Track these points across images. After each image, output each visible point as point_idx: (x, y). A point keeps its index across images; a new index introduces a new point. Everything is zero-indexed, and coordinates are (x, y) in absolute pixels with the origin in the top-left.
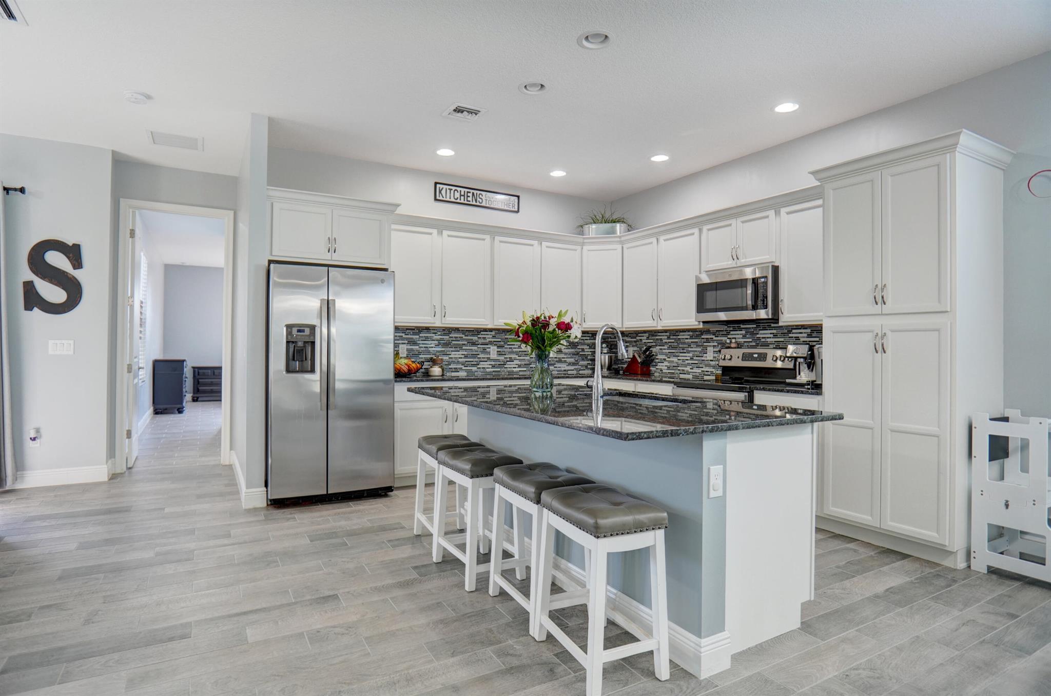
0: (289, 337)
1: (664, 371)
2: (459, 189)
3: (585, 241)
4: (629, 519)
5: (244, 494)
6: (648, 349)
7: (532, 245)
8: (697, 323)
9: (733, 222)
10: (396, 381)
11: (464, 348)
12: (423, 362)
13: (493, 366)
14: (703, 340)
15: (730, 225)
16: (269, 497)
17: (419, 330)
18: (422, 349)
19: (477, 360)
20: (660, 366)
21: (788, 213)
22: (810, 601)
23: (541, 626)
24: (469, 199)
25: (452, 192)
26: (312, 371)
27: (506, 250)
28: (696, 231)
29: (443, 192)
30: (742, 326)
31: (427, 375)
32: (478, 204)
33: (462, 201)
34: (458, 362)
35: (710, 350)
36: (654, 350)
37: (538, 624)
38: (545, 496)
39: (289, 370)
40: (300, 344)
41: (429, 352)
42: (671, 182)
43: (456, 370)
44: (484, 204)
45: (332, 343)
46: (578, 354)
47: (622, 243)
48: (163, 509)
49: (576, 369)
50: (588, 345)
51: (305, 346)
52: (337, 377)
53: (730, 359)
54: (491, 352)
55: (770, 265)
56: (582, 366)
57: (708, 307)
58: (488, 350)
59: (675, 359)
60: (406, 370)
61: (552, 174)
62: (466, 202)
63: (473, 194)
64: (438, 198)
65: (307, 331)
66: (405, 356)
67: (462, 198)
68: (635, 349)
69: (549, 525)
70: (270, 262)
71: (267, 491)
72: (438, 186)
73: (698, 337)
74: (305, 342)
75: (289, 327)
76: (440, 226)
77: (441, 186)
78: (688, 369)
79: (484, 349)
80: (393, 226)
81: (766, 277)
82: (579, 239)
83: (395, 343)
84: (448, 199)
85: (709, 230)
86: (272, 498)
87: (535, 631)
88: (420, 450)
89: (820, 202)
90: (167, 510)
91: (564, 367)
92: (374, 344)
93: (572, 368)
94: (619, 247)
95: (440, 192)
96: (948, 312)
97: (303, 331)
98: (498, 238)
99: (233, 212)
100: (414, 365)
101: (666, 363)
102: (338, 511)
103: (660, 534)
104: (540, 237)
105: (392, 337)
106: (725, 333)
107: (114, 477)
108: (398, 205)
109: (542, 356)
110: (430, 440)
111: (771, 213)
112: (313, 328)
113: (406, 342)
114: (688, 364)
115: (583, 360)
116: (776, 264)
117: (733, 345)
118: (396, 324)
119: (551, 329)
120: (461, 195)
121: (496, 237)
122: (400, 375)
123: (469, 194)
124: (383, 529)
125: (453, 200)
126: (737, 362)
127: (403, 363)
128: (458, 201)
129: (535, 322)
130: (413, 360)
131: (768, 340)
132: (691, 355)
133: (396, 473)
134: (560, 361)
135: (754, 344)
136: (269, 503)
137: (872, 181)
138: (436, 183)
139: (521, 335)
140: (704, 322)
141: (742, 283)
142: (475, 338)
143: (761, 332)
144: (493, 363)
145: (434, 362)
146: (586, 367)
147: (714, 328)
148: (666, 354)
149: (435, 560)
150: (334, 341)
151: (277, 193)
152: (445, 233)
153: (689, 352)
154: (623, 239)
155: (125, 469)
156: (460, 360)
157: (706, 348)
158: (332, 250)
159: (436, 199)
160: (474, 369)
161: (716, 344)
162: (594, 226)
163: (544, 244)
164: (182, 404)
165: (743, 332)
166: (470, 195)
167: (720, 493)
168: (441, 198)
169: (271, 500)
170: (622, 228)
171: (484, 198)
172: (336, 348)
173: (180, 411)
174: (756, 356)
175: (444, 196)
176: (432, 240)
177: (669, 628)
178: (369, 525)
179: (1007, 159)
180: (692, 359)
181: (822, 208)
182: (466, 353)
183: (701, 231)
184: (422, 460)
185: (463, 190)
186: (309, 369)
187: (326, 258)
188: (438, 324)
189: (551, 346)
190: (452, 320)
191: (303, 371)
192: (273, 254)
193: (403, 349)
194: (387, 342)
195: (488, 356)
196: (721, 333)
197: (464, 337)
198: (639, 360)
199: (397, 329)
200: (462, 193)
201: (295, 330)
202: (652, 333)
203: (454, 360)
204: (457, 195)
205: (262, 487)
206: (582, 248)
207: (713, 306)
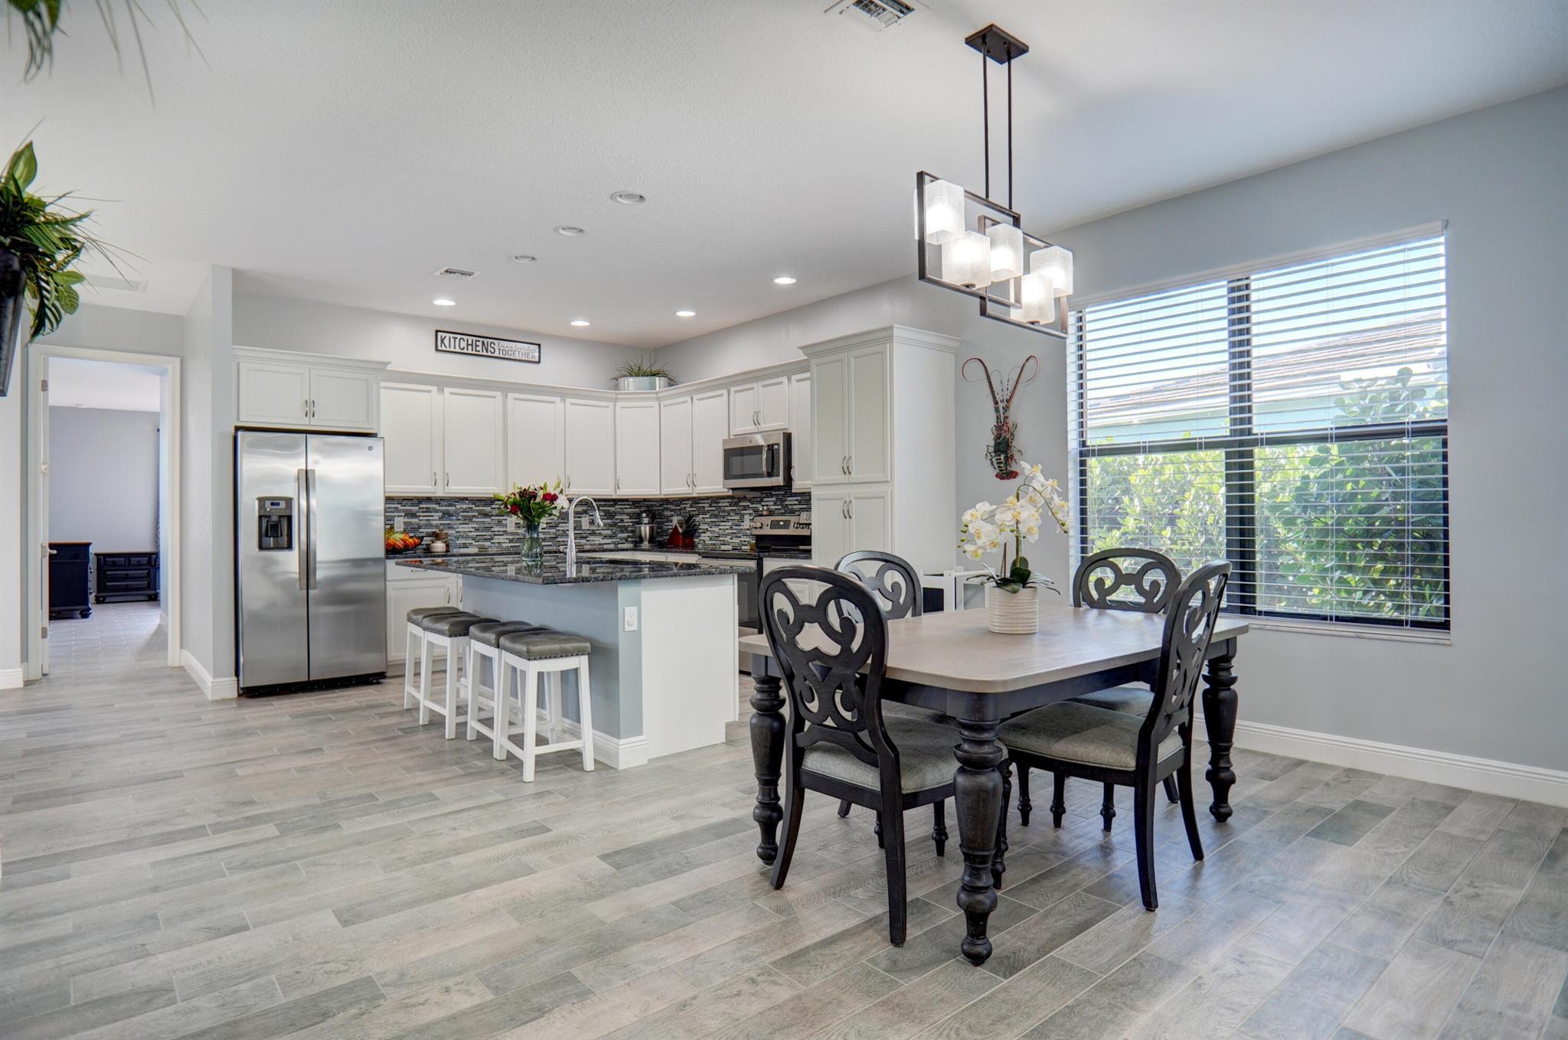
0: (262, 511)
1: (707, 542)
2: (465, 337)
3: (619, 397)
4: (556, 646)
5: (210, 684)
6: (691, 517)
7: (554, 402)
8: (726, 490)
9: (755, 385)
10: (387, 558)
11: (474, 520)
12: (423, 537)
13: (511, 541)
14: (740, 508)
15: (753, 388)
16: (241, 686)
17: (420, 500)
18: (423, 522)
19: (490, 533)
20: (704, 537)
21: (798, 381)
22: (735, 722)
23: (501, 746)
24: (478, 348)
25: (457, 341)
26: (290, 547)
27: (522, 409)
28: (725, 392)
29: (446, 341)
30: (773, 493)
31: (428, 551)
32: (489, 354)
33: (470, 351)
34: (467, 537)
35: (747, 518)
36: (697, 519)
37: (498, 746)
38: (502, 640)
39: (261, 547)
40: (274, 518)
41: (431, 526)
42: (695, 338)
43: (465, 546)
44: (496, 354)
45: (311, 516)
46: (615, 525)
47: (658, 399)
48: (113, 705)
49: (614, 543)
50: (628, 514)
51: (280, 521)
52: (318, 559)
53: (761, 528)
54: (508, 525)
55: (782, 432)
56: (621, 539)
57: (734, 473)
58: (504, 522)
59: (716, 529)
60: (402, 546)
61: (573, 324)
62: (474, 352)
63: (483, 342)
64: (440, 348)
65: (283, 505)
66: (402, 530)
67: (470, 347)
68: (680, 518)
69: (506, 664)
70: (237, 429)
71: (238, 681)
72: (439, 334)
73: (736, 504)
74: (280, 517)
75: (262, 500)
76: (441, 382)
77: (444, 335)
78: (728, 539)
79: (500, 521)
80: (383, 384)
81: (778, 444)
82: (612, 393)
83: (385, 516)
84: (452, 349)
85: (736, 392)
86: (246, 686)
87: (498, 754)
88: (409, 623)
89: (807, 375)
90: (116, 706)
91: (598, 540)
92: (361, 517)
93: (609, 541)
94: (656, 404)
95: (442, 341)
96: (888, 482)
97: (278, 504)
98: (511, 396)
99: (179, 359)
100: (411, 540)
101: (708, 534)
102: (322, 696)
103: (585, 659)
104: (562, 393)
105: (382, 508)
106: (759, 500)
107: (28, 683)
108: (390, 363)
109: (532, 527)
110: (417, 612)
111: (784, 379)
112: (289, 501)
113: (403, 514)
114: (728, 534)
115: (622, 532)
116: (789, 431)
117: (765, 513)
118: (387, 495)
119: (538, 500)
120: (468, 345)
121: (509, 394)
122: (392, 551)
123: (478, 343)
124: (372, 707)
125: (458, 350)
126: (767, 531)
127: (398, 538)
128: (465, 351)
129: (523, 493)
130: (412, 535)
131: (795, 507)
132: (730, 524)
133: (389, 659)
134: (593, 533)
135: (783, 511)
136: (241, 692)
137: (882, 352)
138: (437, 331)
139: (509, 506)
140: (732, 489)
141: (758, 449)
142: (488, 509)
143: (789, 499)
144: (511, 537)
145: (436, 536)
146: (626, 540)
147: (750, 495)
148: (708, 524)
149: (421, 723)
150: (315, 515)
151: (243, 351)
152: (447, 390)
153: (728, 521)
154: (660, 395)
155: (40, 676)
156: (469, 534)
157: (743, 516)
158: (310, 414)
159: (437, 350)
160: (487, 544)
161: (751, 512)
162: (631, 379)
163: (569, 400)
164: (87, 605)
165: (774, 499)
166: (480, 344)
167: (635, 628)
168: (443, 348)
169: (243, 689)
170: (662, 382)
171: (496, 347)
172: (319, 524)
173: (85, 614)
174: (782, 523)
175: (447, 346)
176: (431, 399)
177: (593, 734)
178: (357, 704)
179: (956, 344)
180: (731, 528)
181: (809, 381)
182: (477, 526)
183: (729, 391)
184: (411, 633)
185: (470, 338)
186: (286, 546)
187: (304, 424)
188: (440, 493)
189: (540, 516)
190: (457, 489)
191: (278, 548)
192: (241, 419)
193: (399, 523)
194: (376, 514)
195: (504, 529)
196: (756, 500)
197: (475, 508)
198: (680, 530)
199: (389, 499)
200: (470, 342)
201: (268, 504)
202: (696, 501)
203: (462, 534)
204: (463, 344)
205: (231, 676)
206: (615, 405)
207: (739, 473)
